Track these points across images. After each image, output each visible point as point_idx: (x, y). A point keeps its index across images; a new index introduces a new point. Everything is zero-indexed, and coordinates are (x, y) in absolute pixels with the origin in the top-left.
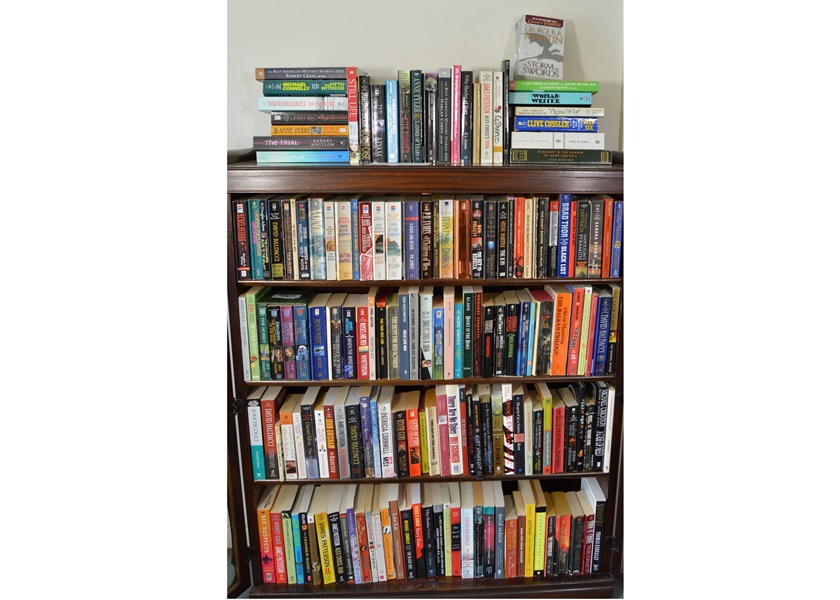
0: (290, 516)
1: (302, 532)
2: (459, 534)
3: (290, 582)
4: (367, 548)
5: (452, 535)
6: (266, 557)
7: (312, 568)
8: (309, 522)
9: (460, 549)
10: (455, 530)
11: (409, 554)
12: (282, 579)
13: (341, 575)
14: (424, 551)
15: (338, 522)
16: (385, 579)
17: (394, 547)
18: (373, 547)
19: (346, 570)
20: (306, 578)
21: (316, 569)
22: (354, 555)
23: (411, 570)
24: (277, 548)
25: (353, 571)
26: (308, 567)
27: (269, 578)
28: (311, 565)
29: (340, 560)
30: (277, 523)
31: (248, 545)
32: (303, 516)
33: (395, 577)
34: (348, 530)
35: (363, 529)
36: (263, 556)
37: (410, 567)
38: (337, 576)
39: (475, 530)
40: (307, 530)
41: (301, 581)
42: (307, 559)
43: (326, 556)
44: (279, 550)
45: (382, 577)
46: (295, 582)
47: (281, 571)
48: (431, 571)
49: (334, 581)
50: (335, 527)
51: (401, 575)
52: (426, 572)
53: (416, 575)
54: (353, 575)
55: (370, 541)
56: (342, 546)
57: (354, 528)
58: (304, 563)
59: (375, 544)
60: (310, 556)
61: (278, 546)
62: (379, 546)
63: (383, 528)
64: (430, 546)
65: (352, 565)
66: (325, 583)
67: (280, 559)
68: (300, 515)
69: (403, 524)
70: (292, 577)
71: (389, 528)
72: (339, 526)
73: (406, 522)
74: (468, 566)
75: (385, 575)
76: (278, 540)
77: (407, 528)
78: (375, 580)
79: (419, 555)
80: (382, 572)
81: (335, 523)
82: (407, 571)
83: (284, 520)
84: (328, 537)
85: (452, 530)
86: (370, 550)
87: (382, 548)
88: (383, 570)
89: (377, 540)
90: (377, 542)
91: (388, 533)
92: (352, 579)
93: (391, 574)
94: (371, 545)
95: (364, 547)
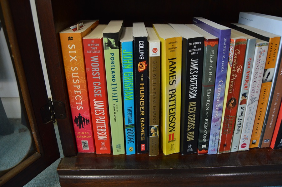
0: (119, 45)
1: (137, 74)
3: (115, 153)
6: (80, 117)
7: (148, 133)
8: (151, 54)
12: (103, 148)
13: (191, 142)
15: (200, 57)
16: (247, 148)
18: (245, 102)
19: (198, 135)
20: (138, 148)
21: (154, 135)
22: (216, 114)
24: (96, 102)
25: (208, 137)
26: (143, 132)
27: (85, 146)
28: (147, 129)
29: (192, 121)
30: (95, 59)
31: (50, 95)
32: (141, 45)
33: (258, 145)
34: (215, 71)
35: (239, 70)
36: (75, 115)
40: (146, 71)
41: (131, 151)
42: (142, 120)
43: (172, 115)
44: (98, 106)
45: (244, 146)
46: (122, 152)
47: (102, 137)
49: (177, 150)
50: (194, 65)
51: (267, 143)
54: (207, 143)
55: (242, 91)
56: (198, 100)
58: (137, 125)
59: (248, 98)
60: (147, 116)
61: (98, 98)
62: (252, 100)
63: (265, 70)
65: (209, 128)
66: (165, 153)
67: (100, 120)
68: (137, 40)
70: (118, 146)
71: (274, 72)
72: (201, 66)
75: (248, 142)
76: (97, 89)
78: (234, 150)
81: (195, 57)
83: (108, 52)
84: (178, 86)
86: (240, 106)
87: (256, 104)
88: (247, 136)
89: (253, 91)
90: (253, 94)
91: (268, 82)
92: (204, 149)
93: (254, 141)
94: (244, 98)
95: (233, 102)
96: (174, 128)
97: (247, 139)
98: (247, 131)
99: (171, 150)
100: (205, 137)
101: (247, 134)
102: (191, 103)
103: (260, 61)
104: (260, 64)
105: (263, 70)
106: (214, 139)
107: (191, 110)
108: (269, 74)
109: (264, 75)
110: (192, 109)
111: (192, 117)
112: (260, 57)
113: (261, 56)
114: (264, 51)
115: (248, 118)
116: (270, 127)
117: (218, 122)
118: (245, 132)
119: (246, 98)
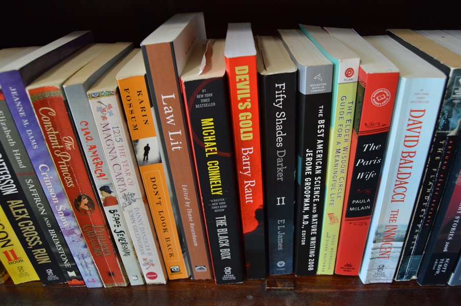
2: (378, 169)
4: (97, 204)
5: (356, 170)
9: (369, 213)
10: (369, 155)
11: (221, 222)
13: (47, 266)
14: (266, 214)
16: (161, 279)
17: (175, 201)
18: (115, 202)
19: (54, 257)
23: (227, 263)
25: (71, 259)
29: (30, 230)
33: (185, 275)
34: (23, 148)
35: (70, 144)
37: (226, 254)
38: (40, 269)
39: (432, 154)
45: (152, 275)
48: (281, 264)
51: (203, 271)
52: (268, 265)
53: (242, 273)
54: (75, 268)
55: (99, 183)
57: (39, 140)
59: (117, 193)
62: (129, 198)
63: (133, 144)
64: (281, 201)
65: (64, 244)
69: (198, 129)
71: (154, 142)
73: (207, 122)
74: (385, 255)
77: (210, 144)
78: (135, 281)
79: (250, 226)
80: (150, 264)
82: (217, 265)
85: (360, 154)
86: (106, 209)
87: (139, 204)
88: (151, 261)
89: (120, 183)
90: (123, 187)
91: (152, 163)
92: (73, 278)
93: (175, 268)
94: (107, 195)
95: (86, 201)
96: (9, 241)
97: (153, 265)
98: (146, 252)
99: (21, 276)
100: (66, 260)
101: (149, 258)
102: (12, 202)
103: (110, 127)
104: (111, 132)
105: (125, 143)
106: (84, 263)
107: (17, 213)
108: (147, 149)
109: (134, 152)
110: (20, 211)
111: (26, 225)
112: (104, 118)
113: (107, 116)
114: (110, 106)
115: (136, 230)
116: (196, 244)
117: (75, 235)
118: (143, 253)
119: (112, 194)
